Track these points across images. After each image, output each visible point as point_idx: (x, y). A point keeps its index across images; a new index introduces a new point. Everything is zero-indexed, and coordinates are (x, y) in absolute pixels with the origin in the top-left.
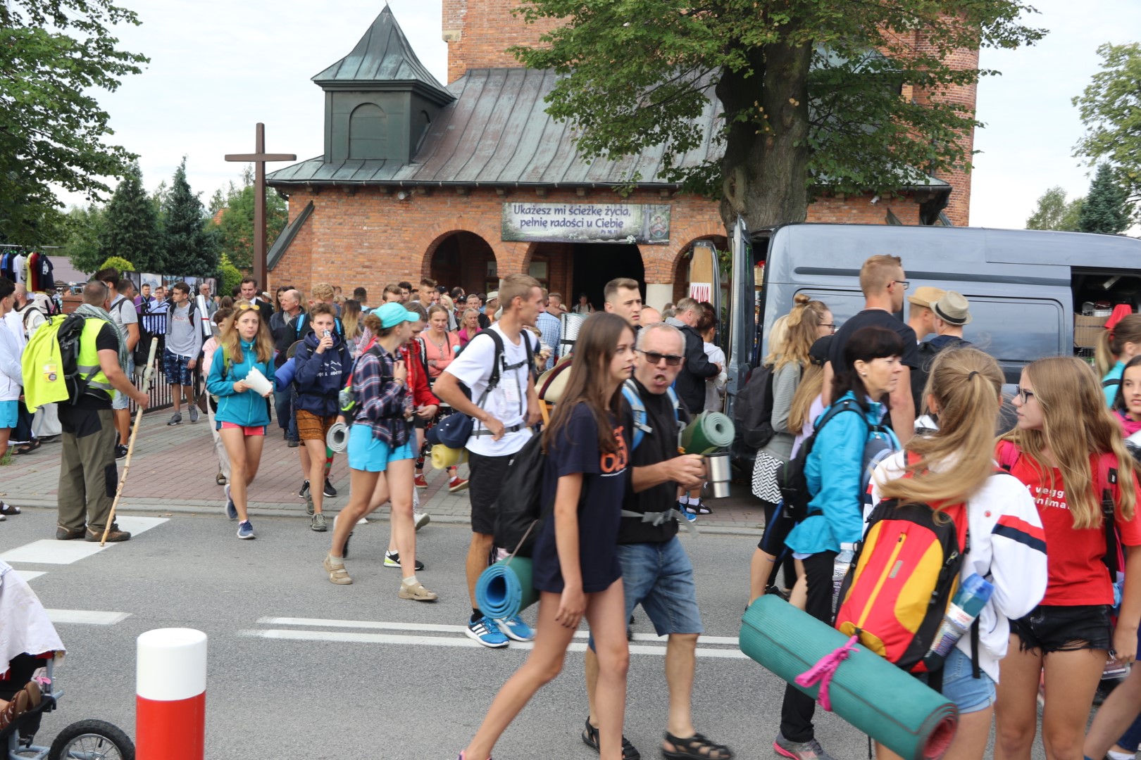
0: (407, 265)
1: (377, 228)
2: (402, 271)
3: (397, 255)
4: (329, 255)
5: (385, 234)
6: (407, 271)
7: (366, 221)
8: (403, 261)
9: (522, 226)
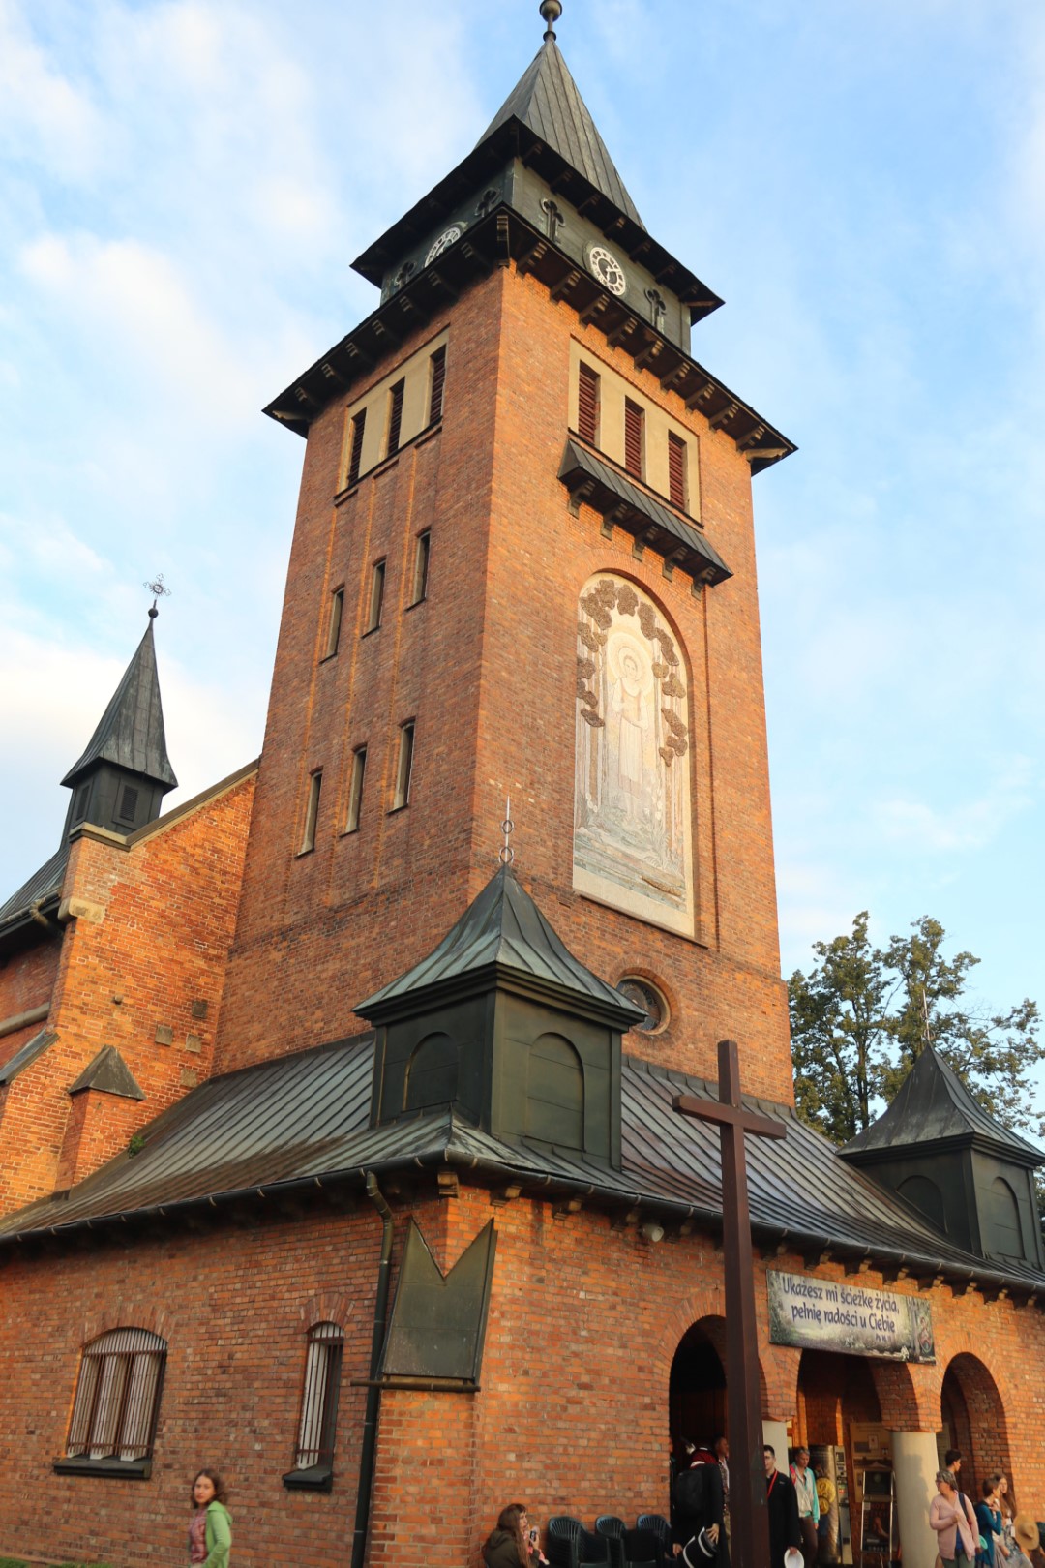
0: (648, 1385)
1: (600, 1298)
2: (641, 1399)
3: (632, 1362)
4: (519, 1354)
5: (613, 1313)
6: (647, 1400)
7: (584, 1279)
8: (642, 1376)
9: (794, 1316)
